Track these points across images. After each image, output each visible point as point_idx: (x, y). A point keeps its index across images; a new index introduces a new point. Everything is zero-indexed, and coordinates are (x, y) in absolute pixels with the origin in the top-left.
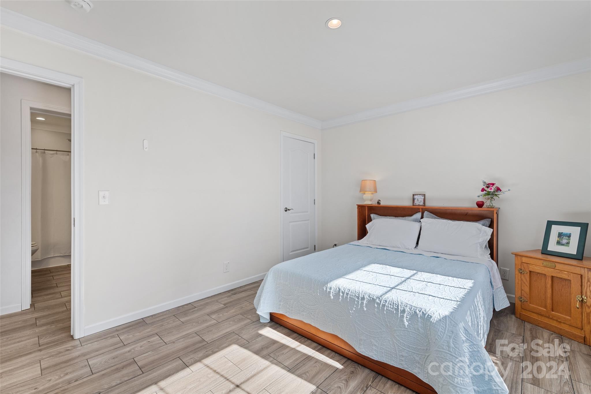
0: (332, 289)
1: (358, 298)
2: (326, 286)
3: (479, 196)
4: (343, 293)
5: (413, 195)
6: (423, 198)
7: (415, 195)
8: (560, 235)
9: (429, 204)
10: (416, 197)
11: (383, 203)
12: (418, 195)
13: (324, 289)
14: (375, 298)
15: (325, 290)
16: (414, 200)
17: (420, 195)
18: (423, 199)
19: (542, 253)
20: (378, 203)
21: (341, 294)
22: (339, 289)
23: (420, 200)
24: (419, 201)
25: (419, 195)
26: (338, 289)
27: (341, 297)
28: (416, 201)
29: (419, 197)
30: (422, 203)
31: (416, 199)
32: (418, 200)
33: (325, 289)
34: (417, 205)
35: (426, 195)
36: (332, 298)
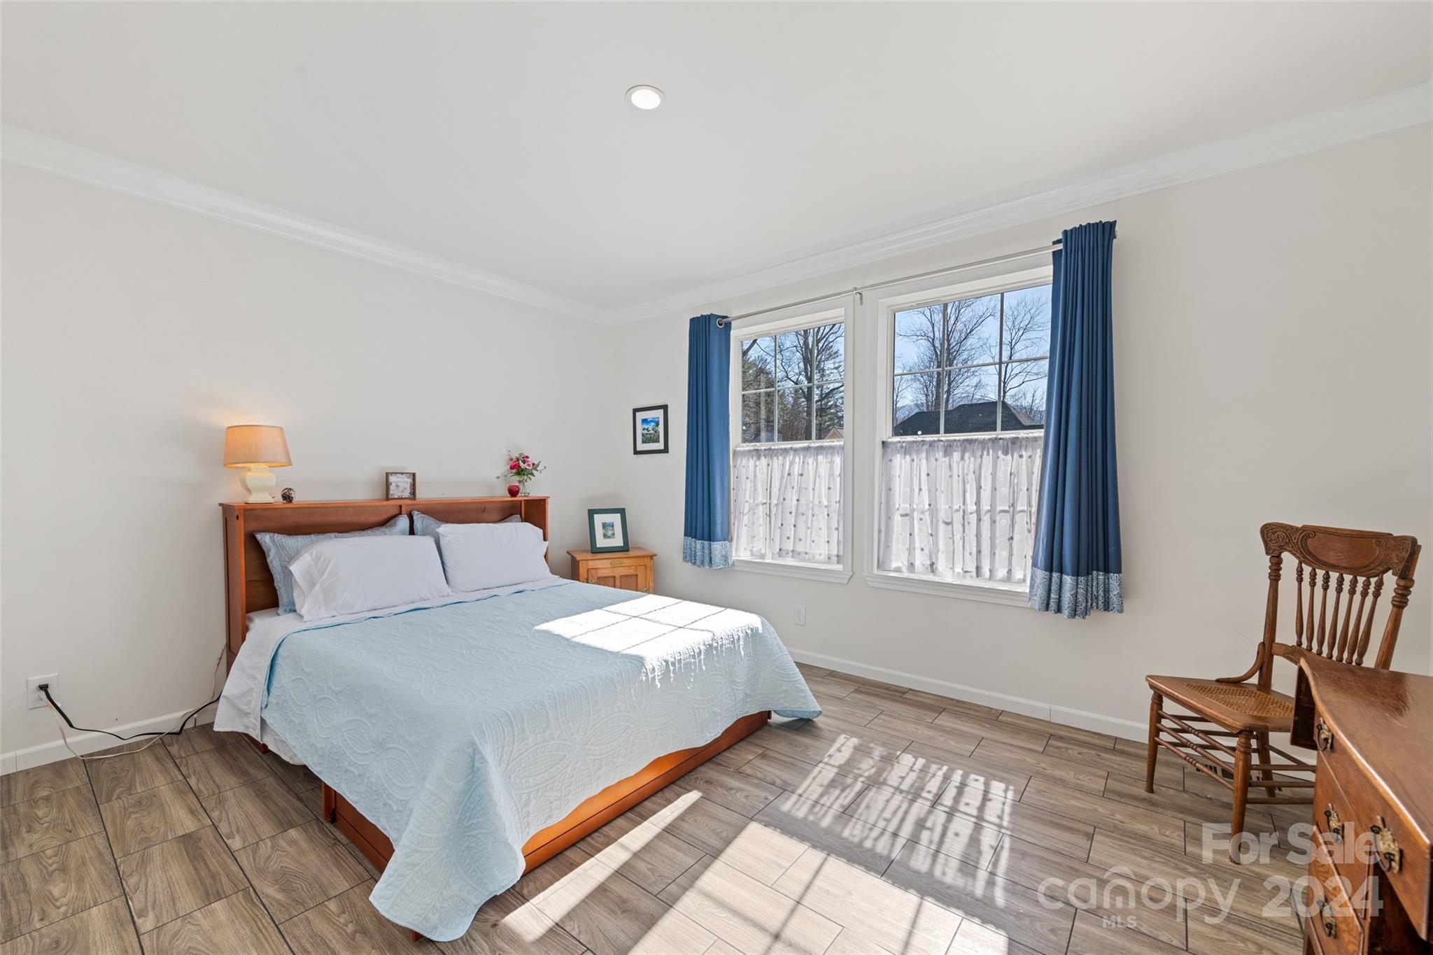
0: (656, 669)
1: (694, 657)
2: (644, 670)
3: (498, 478)
4: (673, 664)
5: (387, 474)
6: (410, 480)
7: (392, 473)
8: (604, 526)
9: (423, 494)
10: (392, 479)
11: (299, 498)
12: (398, 475)
13: (642, 680)
14: (711, 642)
15: (646, 680)
16: (388, 485)
17: (402, 474)
18: (409, 484)
19: (593, 553)
20: (287, 497)
21: (672, 668)
22: (665, 661)
23: (402, 485)
24: (401, 489)
25: (400, 475)
26: (664, 664)
27: (672, 675)
28: (392, 488)
29: (401, 480)
30: (407, 494)
31: (394, 484)
32: (397, 486)
33: (644, 678)
34: (397, 497)
35: (417, 475)
36: (659, 685)
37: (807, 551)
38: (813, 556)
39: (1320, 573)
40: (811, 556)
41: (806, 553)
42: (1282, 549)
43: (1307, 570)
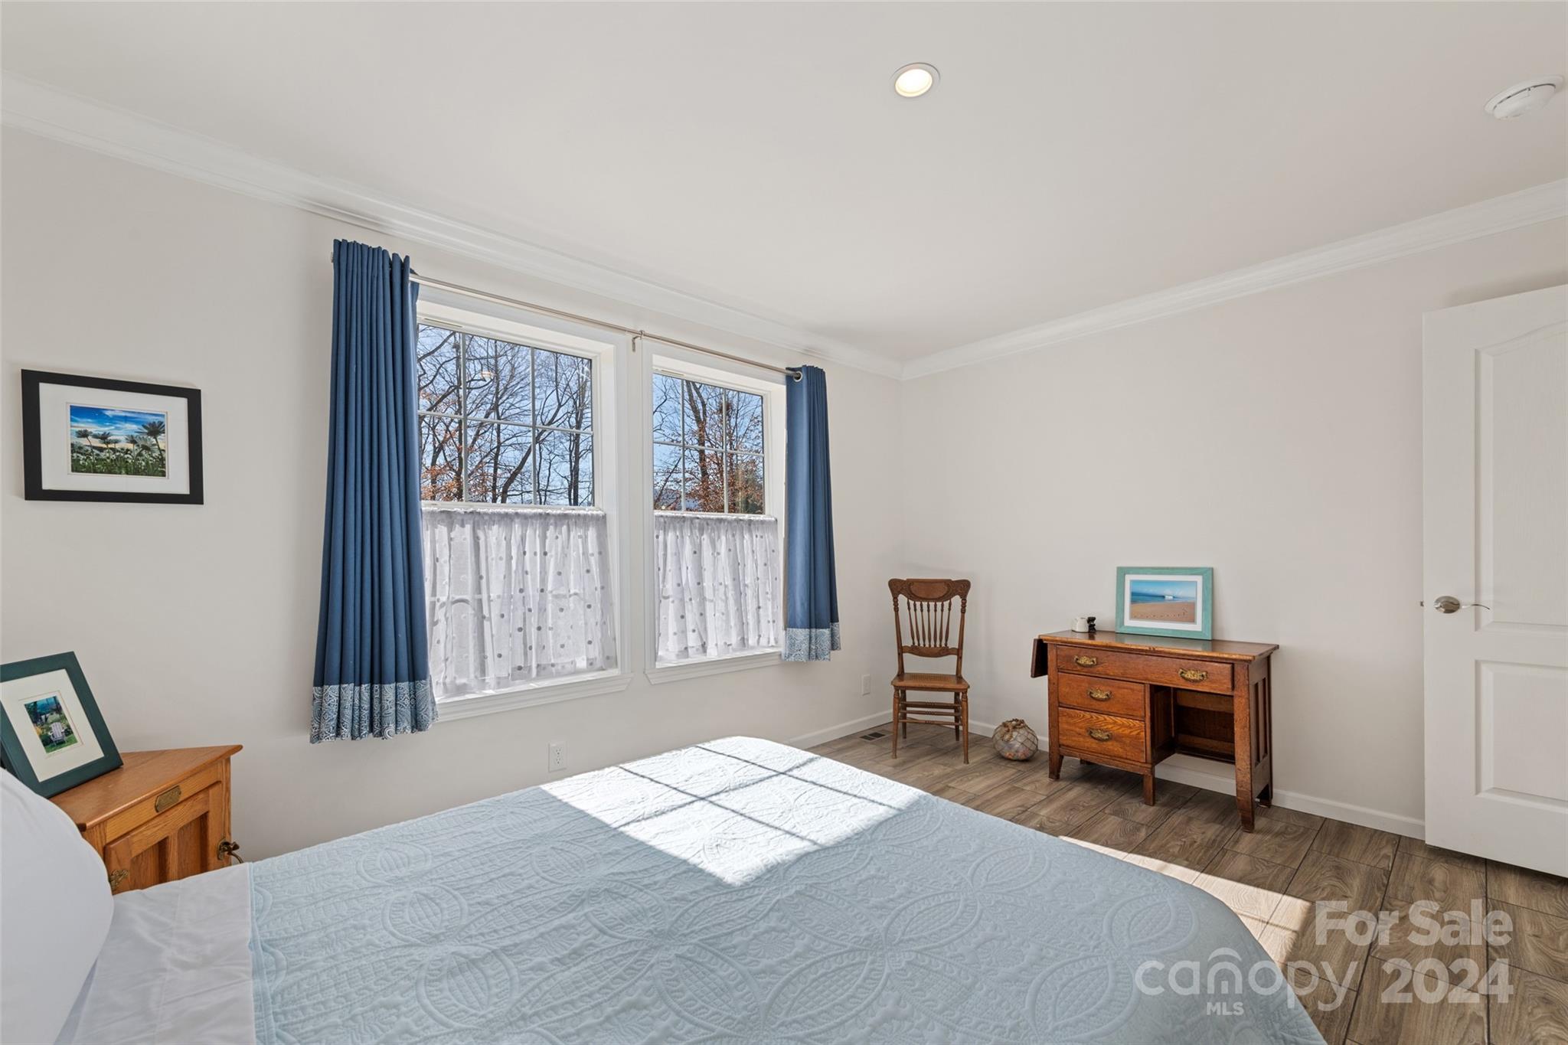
8: (35, 712)
37: (553, 661)
38: (563, 667)
39: (918, 603)
40: (560, 668)
41: (553, 665)
42: (900, 593)
43: (912, 602)
